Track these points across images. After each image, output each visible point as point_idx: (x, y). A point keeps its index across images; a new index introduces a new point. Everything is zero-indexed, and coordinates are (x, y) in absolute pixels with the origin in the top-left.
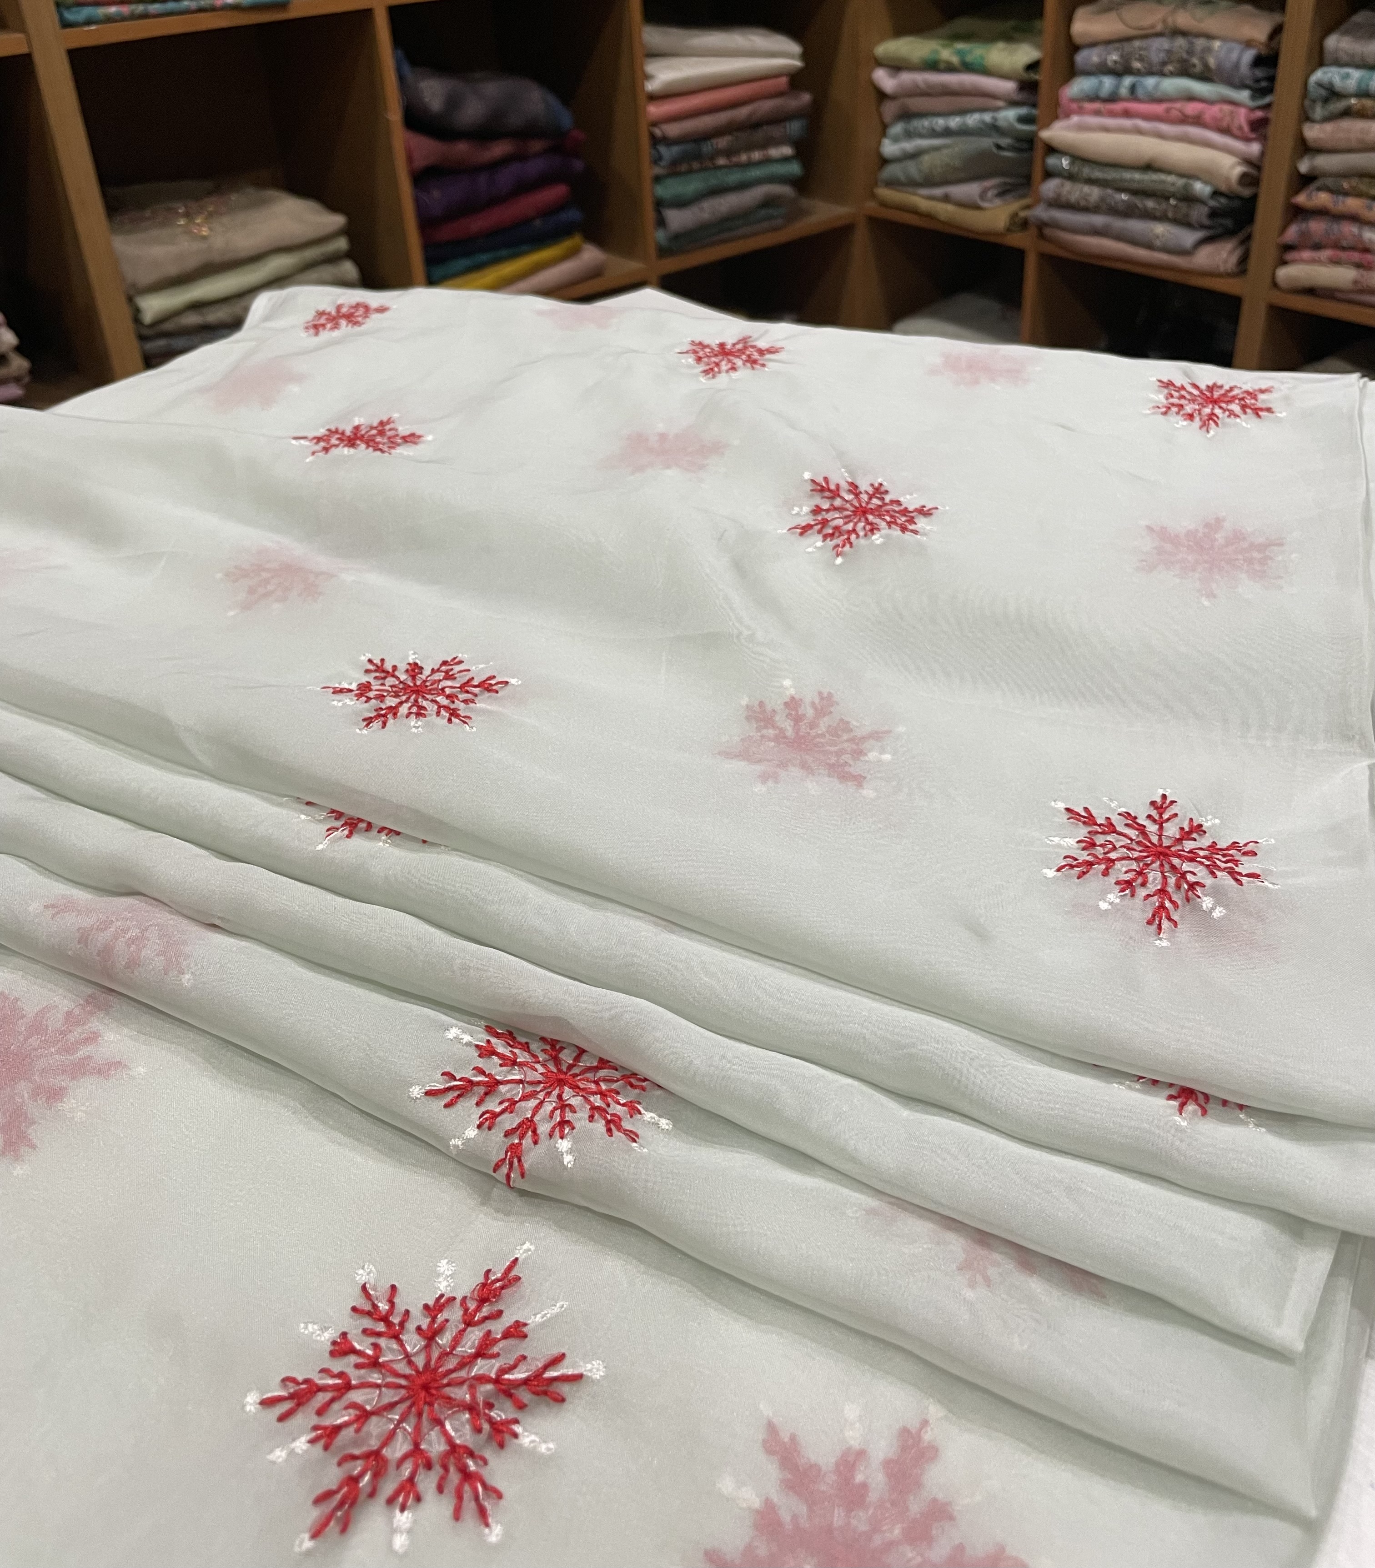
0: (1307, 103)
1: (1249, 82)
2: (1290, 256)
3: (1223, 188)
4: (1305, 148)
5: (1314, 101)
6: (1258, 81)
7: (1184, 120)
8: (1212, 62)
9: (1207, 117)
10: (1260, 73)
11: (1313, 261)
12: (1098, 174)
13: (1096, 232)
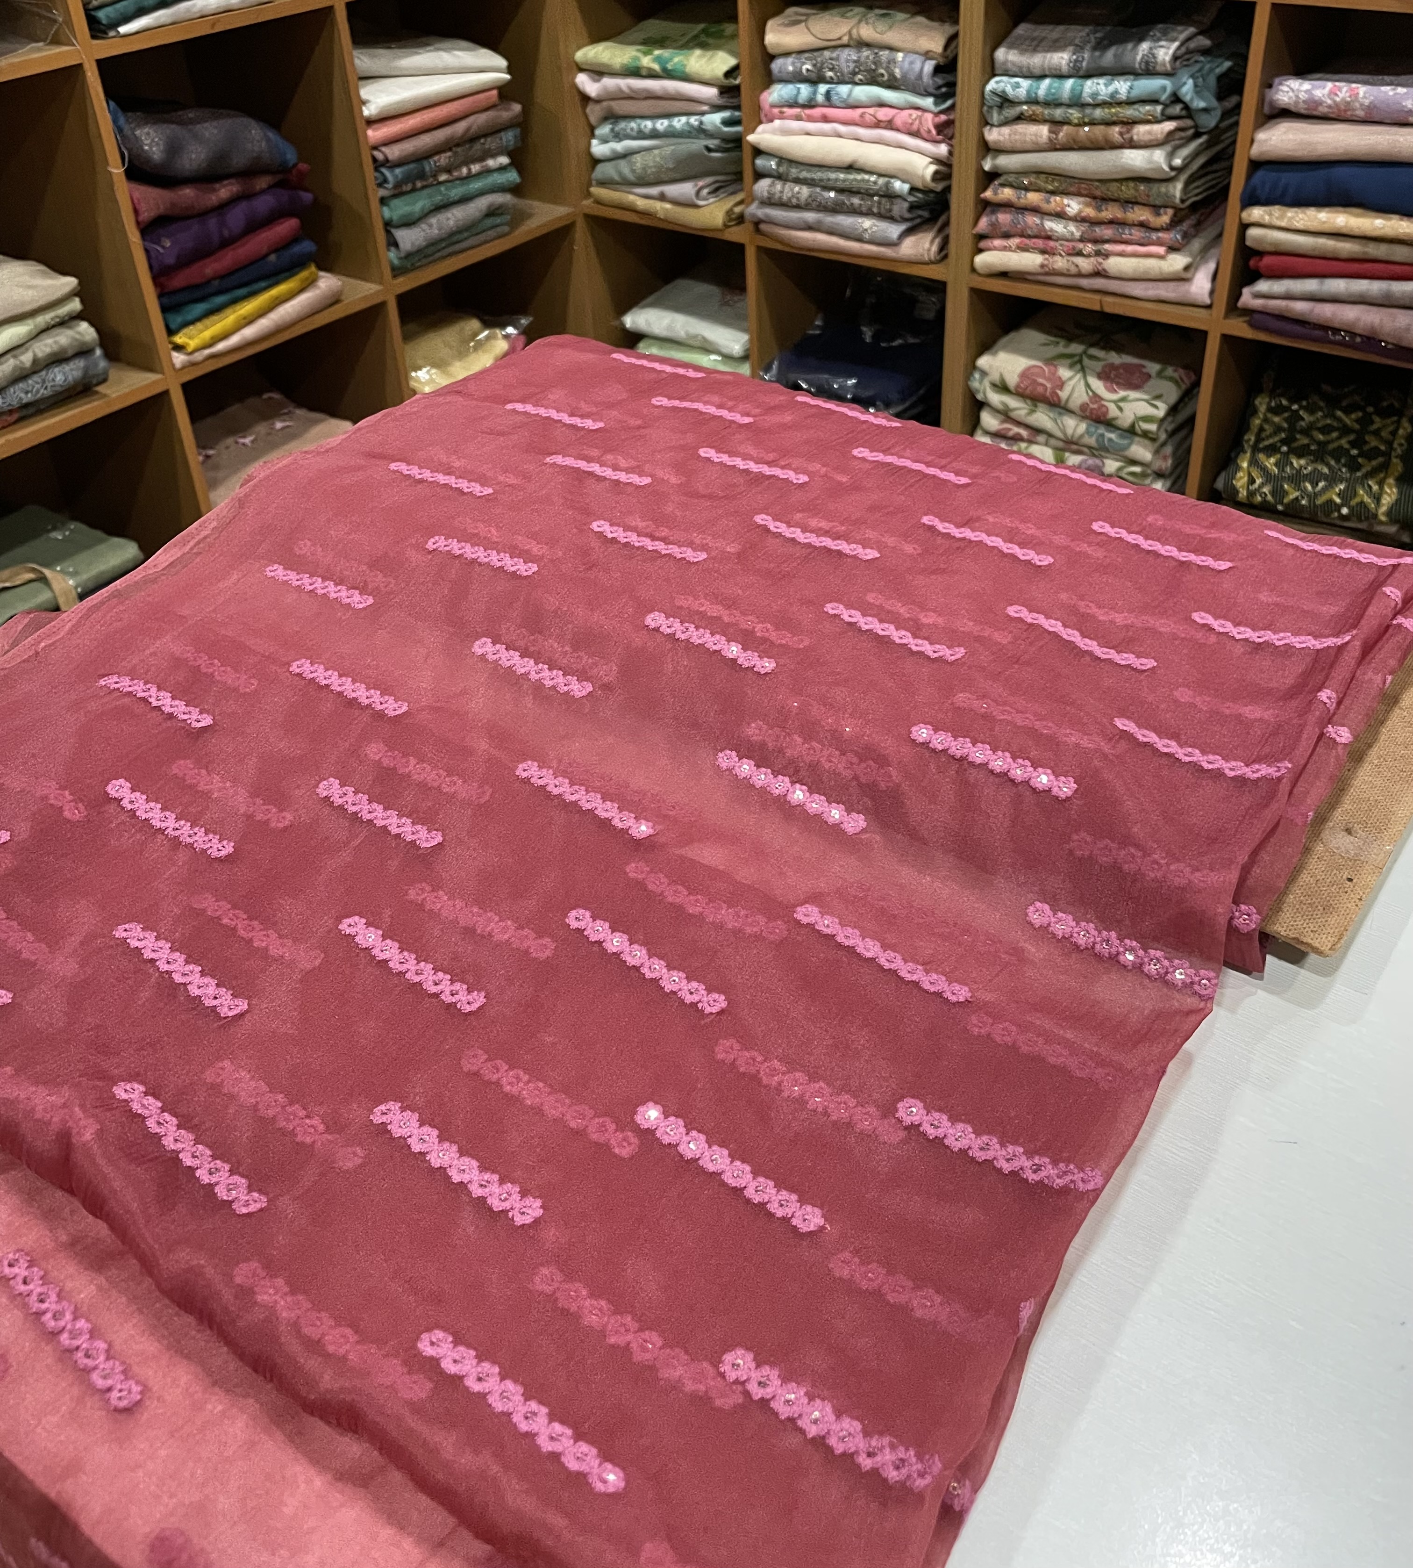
0: (985, 108)
1: (931, 90)
2: (983, 244)
3: (920, 185)
4: (986, 148)
5: (991, 107)
6: (939, 87)
7: (878, 124)
8: (897, 72)
9: (898, 122)
10: (939, 81)
11: (1005, 249)
12: (804, 174)
13: (809, 228)
